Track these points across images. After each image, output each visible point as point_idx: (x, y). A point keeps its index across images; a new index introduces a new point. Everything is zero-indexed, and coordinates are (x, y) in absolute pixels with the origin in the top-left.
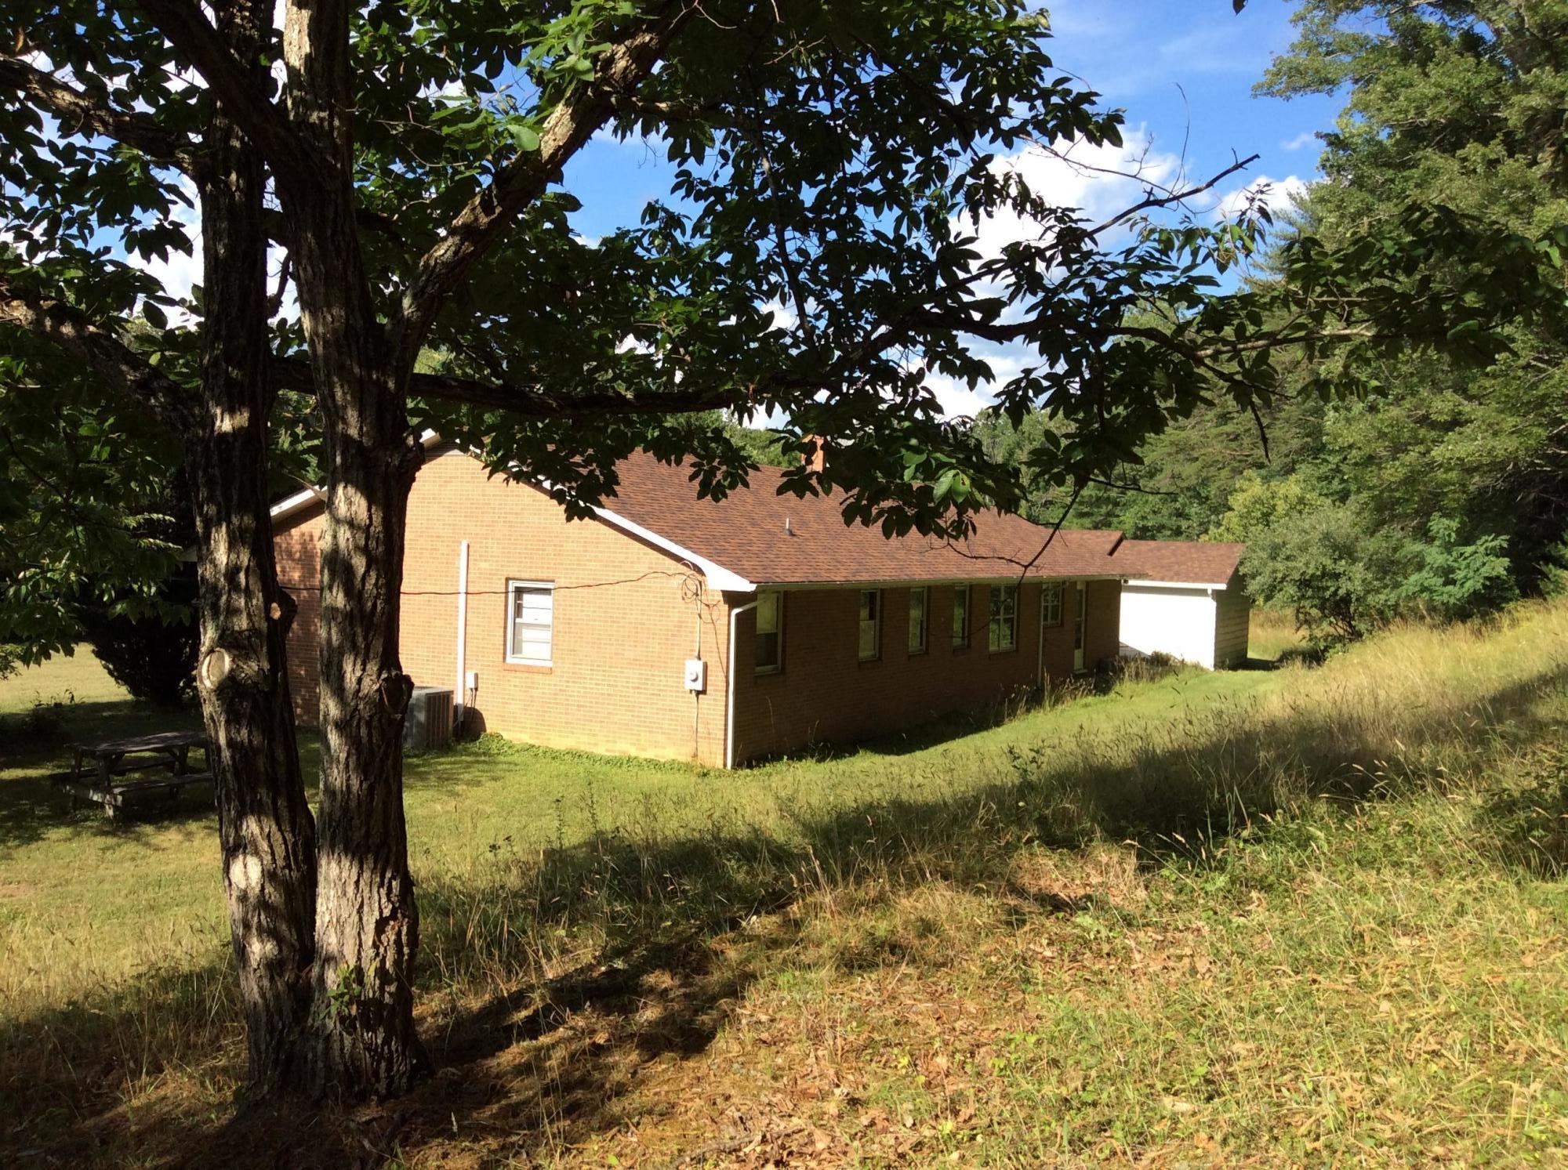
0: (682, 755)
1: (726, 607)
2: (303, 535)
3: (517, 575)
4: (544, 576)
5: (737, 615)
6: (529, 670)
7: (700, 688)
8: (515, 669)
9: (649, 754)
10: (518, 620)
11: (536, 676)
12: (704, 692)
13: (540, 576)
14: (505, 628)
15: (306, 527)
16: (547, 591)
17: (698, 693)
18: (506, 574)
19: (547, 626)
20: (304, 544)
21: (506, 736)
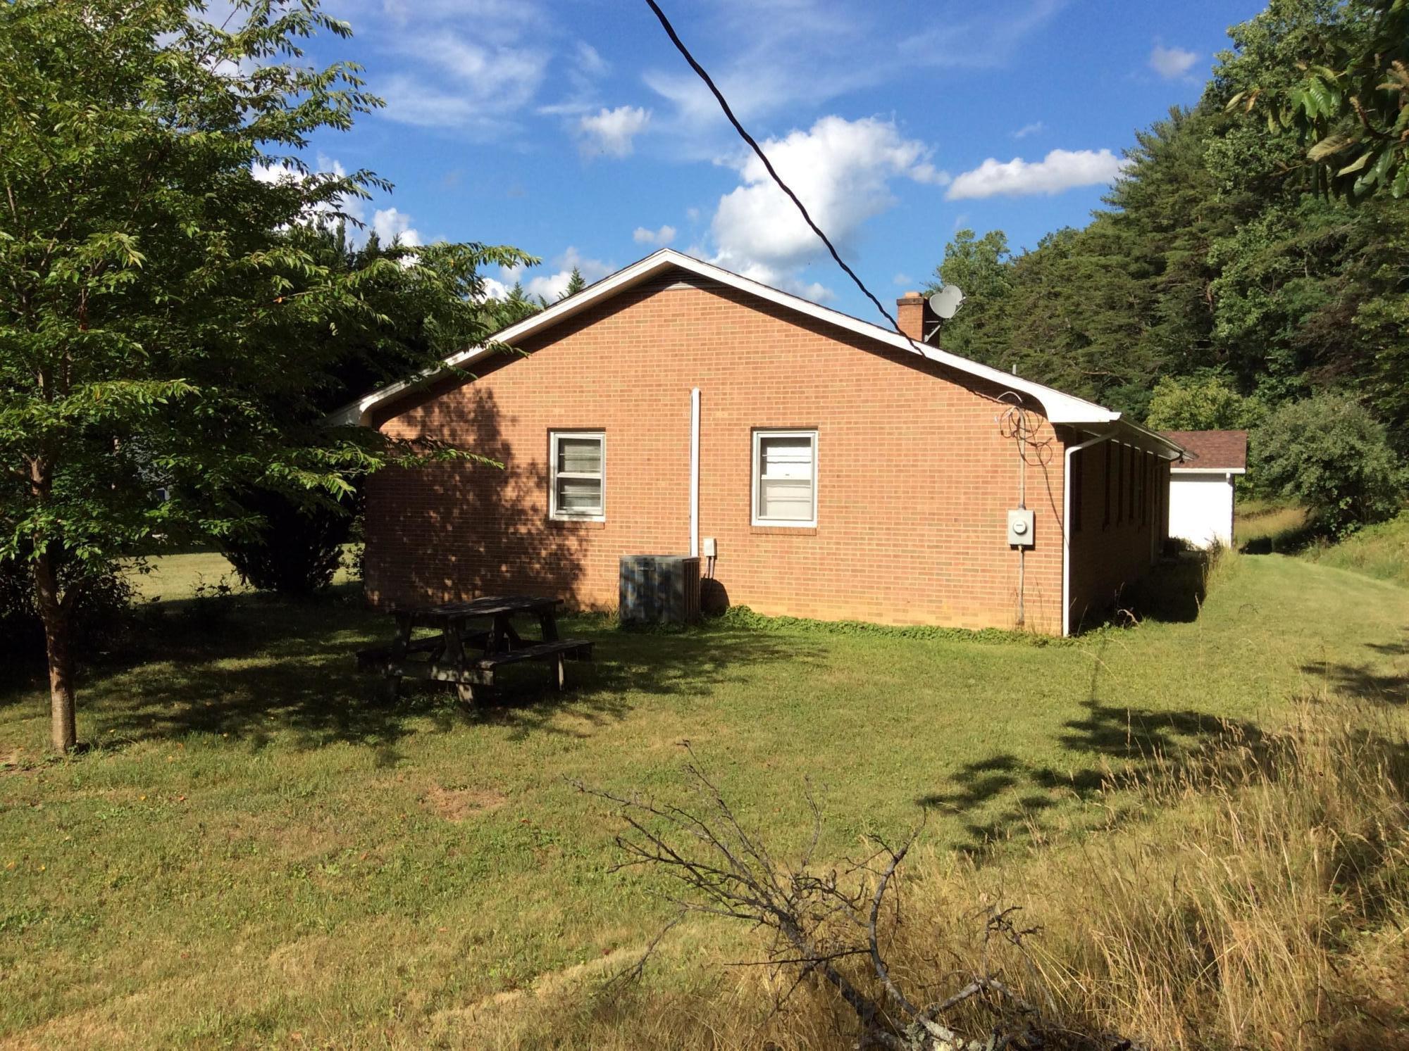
0: (1005, 622)
1: (1061, 445)
2: (478, 391)
3: (766, 424)
4: (804, 423)
5: (1072, 455)
6: (786, 533)
7: (1030, 542)
8: (766, 532)
9: (957, 623)
10: (764, 477)
11: (794, 539)
12: (1032, 548)
13: (797, 423)
14: (751, 486)
15: (482, 383)
16: (805, 442)
17: (1026, 548)
18: (751, 423)
19: (807, 482)
20: (480, 403)
21: (755, 609)
